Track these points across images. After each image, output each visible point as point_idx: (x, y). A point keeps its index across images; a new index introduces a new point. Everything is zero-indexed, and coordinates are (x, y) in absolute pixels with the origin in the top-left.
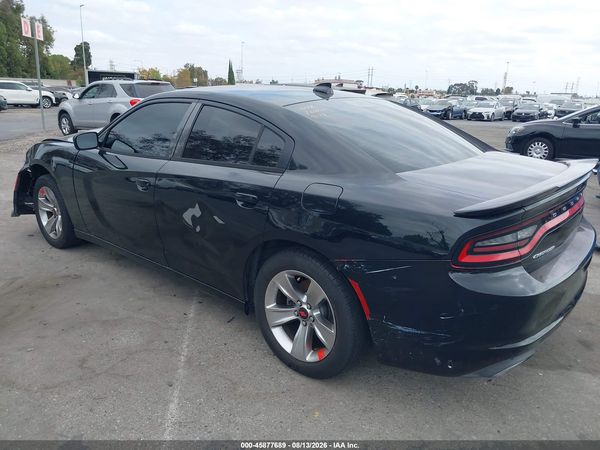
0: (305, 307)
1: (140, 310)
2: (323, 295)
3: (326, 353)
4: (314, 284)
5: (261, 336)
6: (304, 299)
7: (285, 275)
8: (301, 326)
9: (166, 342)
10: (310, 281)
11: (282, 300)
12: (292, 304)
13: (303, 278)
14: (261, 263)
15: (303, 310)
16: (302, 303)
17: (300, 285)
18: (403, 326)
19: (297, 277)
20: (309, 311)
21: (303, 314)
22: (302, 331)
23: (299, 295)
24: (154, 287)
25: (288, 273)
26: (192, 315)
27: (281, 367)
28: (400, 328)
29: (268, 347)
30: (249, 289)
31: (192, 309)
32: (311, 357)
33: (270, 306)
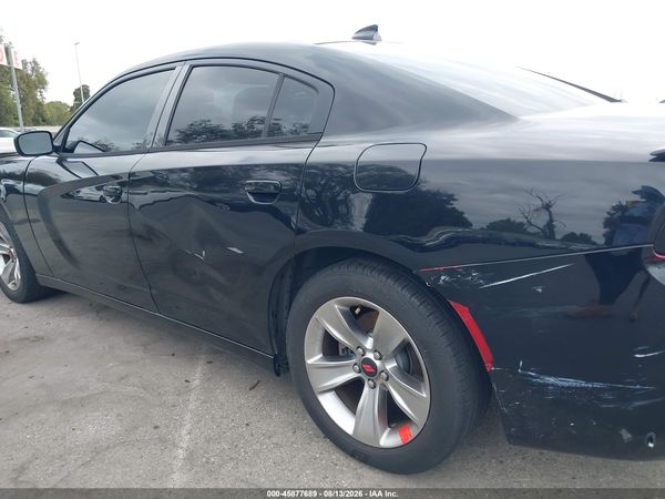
0: (370, 356)
1: (122, 378)
2: (402, 334)
3: (413, 432)
4: (384, 318)
5: (302, 407)
6: (369, 343)
7: (335, 307)
8: (366, 389)
9: (156, 427)
10: (376, 312)
11: (332, 348)
12: (348, 354)
13: (365, 310)
14: (294, 291)
15: (368, 361)
16: (365, 351)
17: (361, 319)
18: (556, 376)
19: (353, 308)
20: (378, 363)
21: (369, 369)
22: (369, 397)
23: (360, 338)
24: (145, 346)
25: (340, 303)
26: (197, 382)
27: (338, 457)
28: (551, 380)
29: (315, 426)
30: (278, 334)
31: (197, 374)
32: (389, 440)
33: (314, 359)
